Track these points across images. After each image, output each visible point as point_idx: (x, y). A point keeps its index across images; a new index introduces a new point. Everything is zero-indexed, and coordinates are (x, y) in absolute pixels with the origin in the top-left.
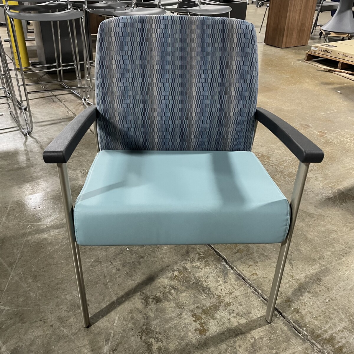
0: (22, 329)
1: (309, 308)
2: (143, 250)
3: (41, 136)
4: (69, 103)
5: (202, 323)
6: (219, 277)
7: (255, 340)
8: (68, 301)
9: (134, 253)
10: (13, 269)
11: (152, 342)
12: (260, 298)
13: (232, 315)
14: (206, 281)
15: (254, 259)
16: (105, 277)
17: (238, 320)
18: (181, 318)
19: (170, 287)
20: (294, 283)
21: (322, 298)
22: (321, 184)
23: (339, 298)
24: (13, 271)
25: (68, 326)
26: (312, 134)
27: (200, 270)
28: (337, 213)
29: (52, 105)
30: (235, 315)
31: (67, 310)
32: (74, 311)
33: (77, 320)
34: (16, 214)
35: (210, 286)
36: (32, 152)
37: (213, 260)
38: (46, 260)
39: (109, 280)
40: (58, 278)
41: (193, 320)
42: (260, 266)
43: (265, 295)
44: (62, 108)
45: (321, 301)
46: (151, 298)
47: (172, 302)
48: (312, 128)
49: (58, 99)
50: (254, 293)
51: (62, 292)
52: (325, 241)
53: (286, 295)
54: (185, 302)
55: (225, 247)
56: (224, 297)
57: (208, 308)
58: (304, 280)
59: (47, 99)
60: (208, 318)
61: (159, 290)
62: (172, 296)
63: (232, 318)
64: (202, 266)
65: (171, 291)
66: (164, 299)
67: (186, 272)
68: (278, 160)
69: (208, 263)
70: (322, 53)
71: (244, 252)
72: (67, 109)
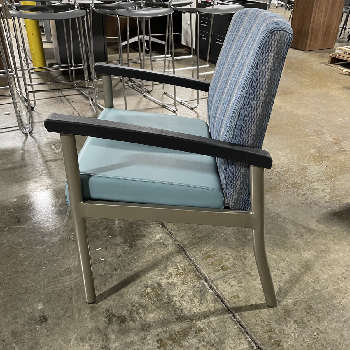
1: (292, 341)
2: (119, 261)
4: (76, 103)
6: (195, 297)
8: (26, 314)
9: (108, 264)
12: (237, 325)
13: (202, 343)
14: (179, 301)
15: (238, 278)
16: (71, 289)
18: (144, 343)
19: (139, 305)
20: (279, 309)
21: (310, 330)
22: (328, 197)
23: (330, 331)
25: (21, 343)
26: (325, 140)
27: (176, 287)
28: (342, 230)
29: (59, 105)
30: (205, 344)
31: (23, 325)
32: (31, 326)
33: (31, 336)
35: (184, 307)
36: (28, 151)
37: (192, 276)
38: (14, 266)
39: (75, 293)
40: (22, 288)
41: (157, 347)
42: (244, 287)
43: (243, 322)
44: (69, 108)
45: (308, 334)
46: (116, 317)
47: (137, 324)
48: (326, 134)
49: (66, 99)
50: (231, 318)
51: (22, 303)
52: (323, 261)
53: (268, 323)
54: (152, 324)
55: (208, 263)
56: (197, 321)
57: (177, 333)
58: (292, 306)
59: (56, 99)
60: (175, 346)
61: (126, 308)
62: (139, 316)
63: (201, 347)
64: (179, 283)
65: (139, 310)
66: (130, 319)
67: (160, 289)
68: (283, 168)
69: (187, 280)
70: (346, 56)
71: (228, 269)
72: (73, 109)
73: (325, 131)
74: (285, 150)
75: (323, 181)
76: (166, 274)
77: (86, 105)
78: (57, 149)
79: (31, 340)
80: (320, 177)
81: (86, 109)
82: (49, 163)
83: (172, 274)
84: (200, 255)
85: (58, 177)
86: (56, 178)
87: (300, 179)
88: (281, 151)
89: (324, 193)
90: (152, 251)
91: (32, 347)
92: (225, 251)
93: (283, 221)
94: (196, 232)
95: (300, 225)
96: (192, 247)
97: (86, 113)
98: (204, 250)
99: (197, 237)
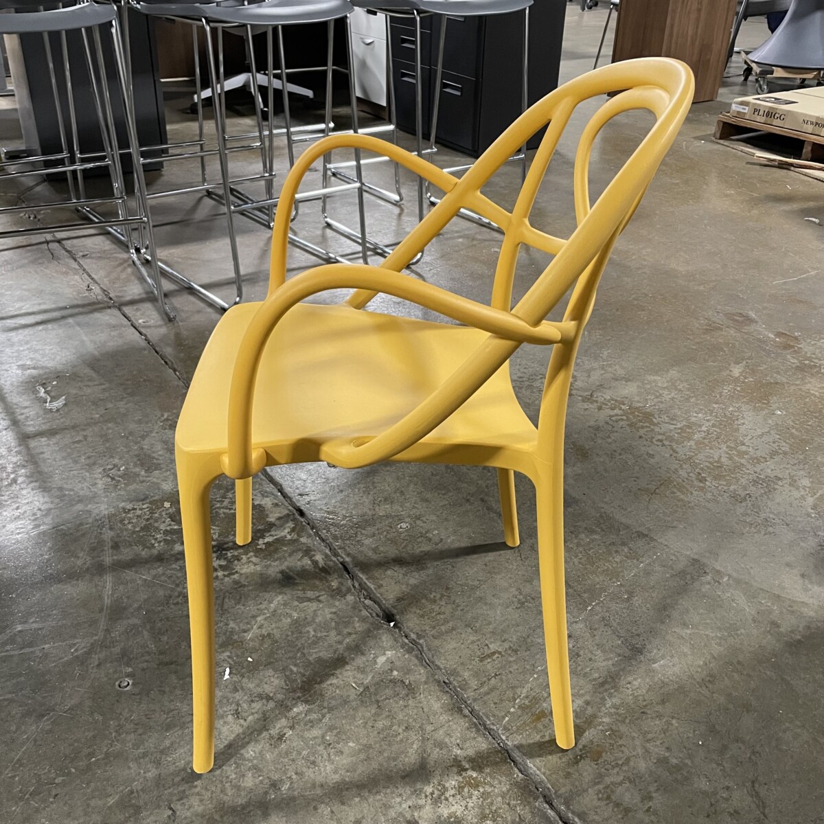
4: (94, 261)
26: (759, 340)
49: (65, 249)
59: (36, 250)
68: (675, 422)
69: (492, 803)
70: (758, 119)
71: (604, 754)
72: (87, 277)
73: (752, 315)
74: (668, 371)
75: (785, 453)
76: (428, 790)
77: (121, 264)
78: (54, 399)
80: (774, 442)
81: (123, 276)
82: (33, 443)
83: (447, 786)
84: (512, 714)
85: (65, 486)
86: (61, 489)
87: (728, 453)
88: (657, 373)
89: (798, 489)
90: (373, 711)
93: (715, 581)
94: (488, 636)
95: (761, 589)
96: (486, 688)
97: (125, 288)
98: (523, 695)
99: (494, 653)
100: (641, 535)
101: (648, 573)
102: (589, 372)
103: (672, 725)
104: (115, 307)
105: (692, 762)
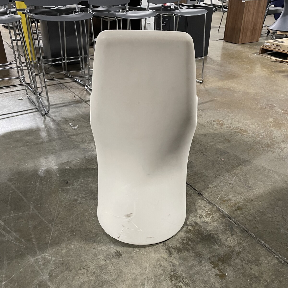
0: (69, 276)
3: (56, 116)
4: (74, 89)
5: (220, 269)
6: (226, 230)
7: (267, 283)
8: (104, 252)
10: (53, 225)
11: (181, 285)
12: (264, 247)
13: (244, 262)
14: (216, 234)
15: (252, 214)
17: (250, 266)
18: (202, 265)
19: (187, 239)
24: (53, 227)
25: (108, 273)
26: (277, 112)
27: (209, 224)
29: (60, 91)
30: (247, 262)
31: (104, 260)
32: (111, 260)
33: (114, 267)
34: (48, 180)
35: (220, 238)
36: (51, 128)
37: (218, 216)
38: (79, 217)
40: (91, 233)
41: (212, 267)
42: (259, 221)
43: (268, 245)
44: (70, 93)
46: (173, 249)
47: (191, 252)
48: (276, 107)
49: (64, 86)
50: (258, 243)
51: (97, 244)
53: (286, 244)
54: (202, 252)
55: (226, 205)
56: (234, 247)
57: (223, 257)
59: (56, 86)
60: (225, 265)
61: (178, 242)
62: (190, 246)
63: (244, 265)
64: (210, 221)
65: (188, 242)
66: (184, 249)
67: (198, 226)
68: (254, 133)
69: (215, 219)
70: (273, 47)
71: (243, 209)
72: (73, 94)
73: (275, 105)
74: (251, 120)
75: (287, 141)
76: (198, 215)
77: (82, 90)
78: (74, 126)
79: (115, 271)
80: (283, 138)
82: (72, 137)
83: (203, 215)
84: (217, 200)
86: (83, 148)
87: (270, 141)
88: (247, 120)
91: (118, 275)
92: (235, 196)
93: (269, 172)
94: (208, 183)
95: (282, 174)
96: (209, 195)
97: (86, 97)
98: (220, 196)
99: (210, 187)
100: (247, 161)
101: (250, 170)
102: (227, 120)
103: (260, 203)
104: (84, 102)
105: (266, 211)
